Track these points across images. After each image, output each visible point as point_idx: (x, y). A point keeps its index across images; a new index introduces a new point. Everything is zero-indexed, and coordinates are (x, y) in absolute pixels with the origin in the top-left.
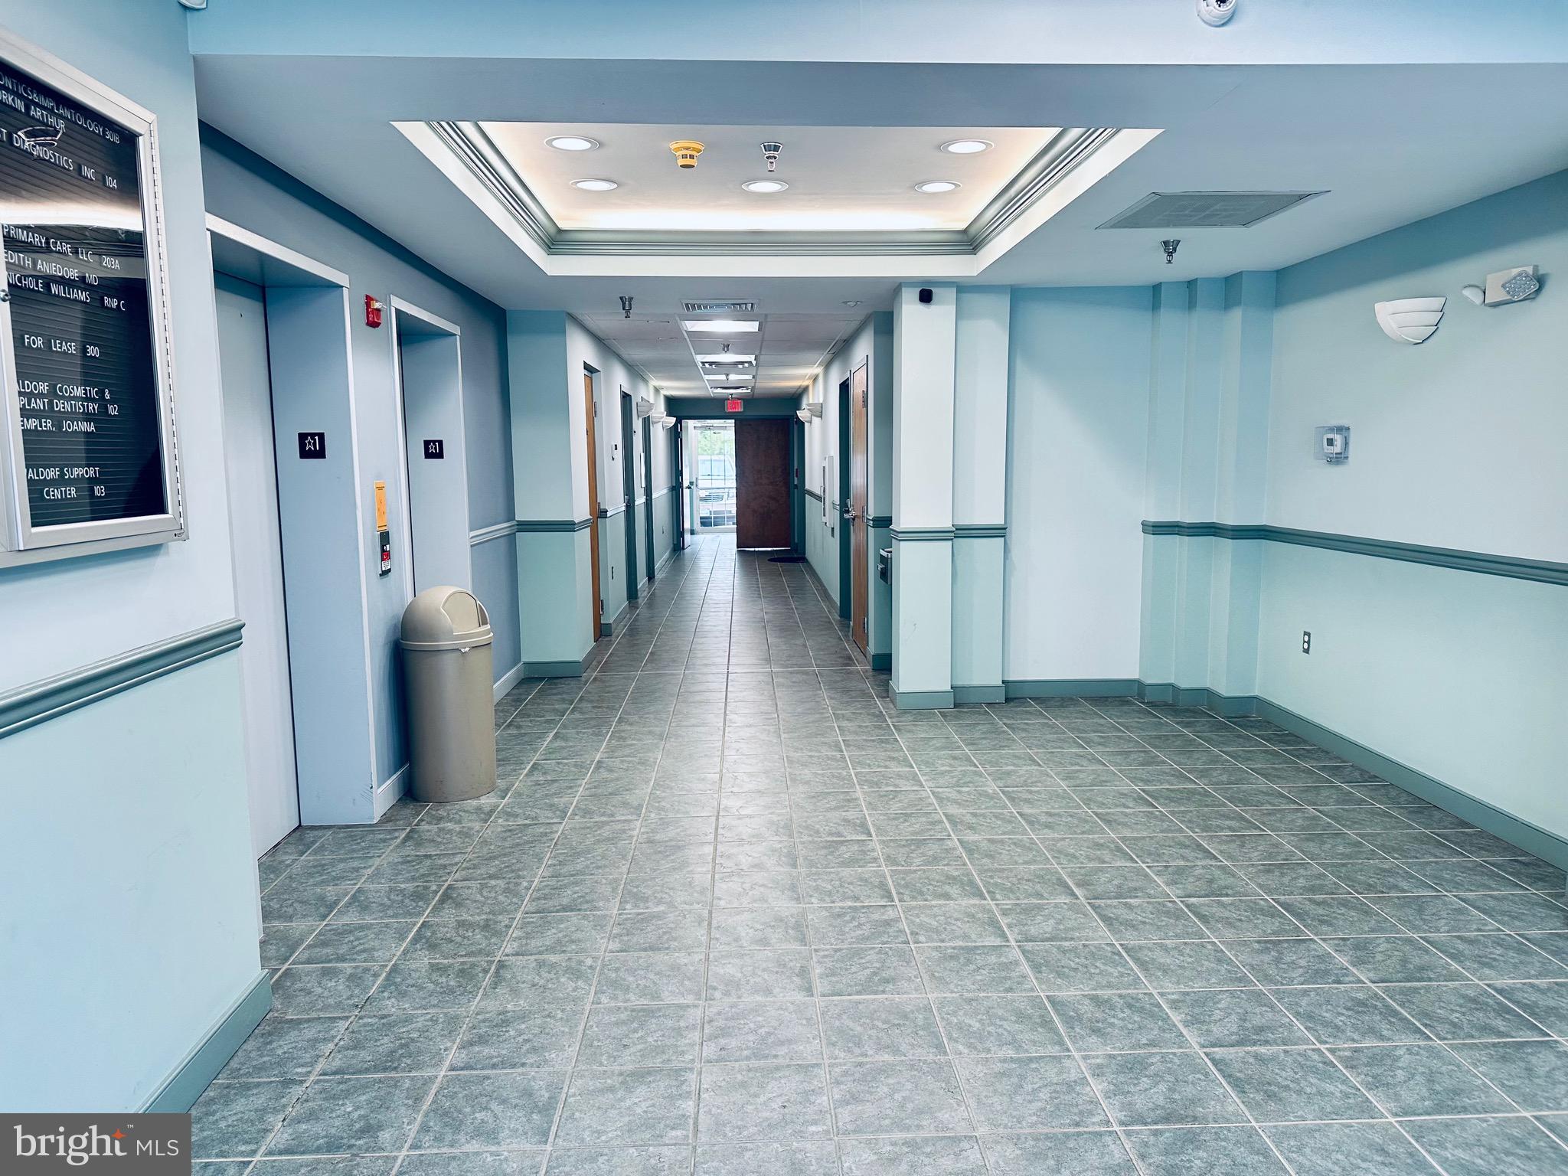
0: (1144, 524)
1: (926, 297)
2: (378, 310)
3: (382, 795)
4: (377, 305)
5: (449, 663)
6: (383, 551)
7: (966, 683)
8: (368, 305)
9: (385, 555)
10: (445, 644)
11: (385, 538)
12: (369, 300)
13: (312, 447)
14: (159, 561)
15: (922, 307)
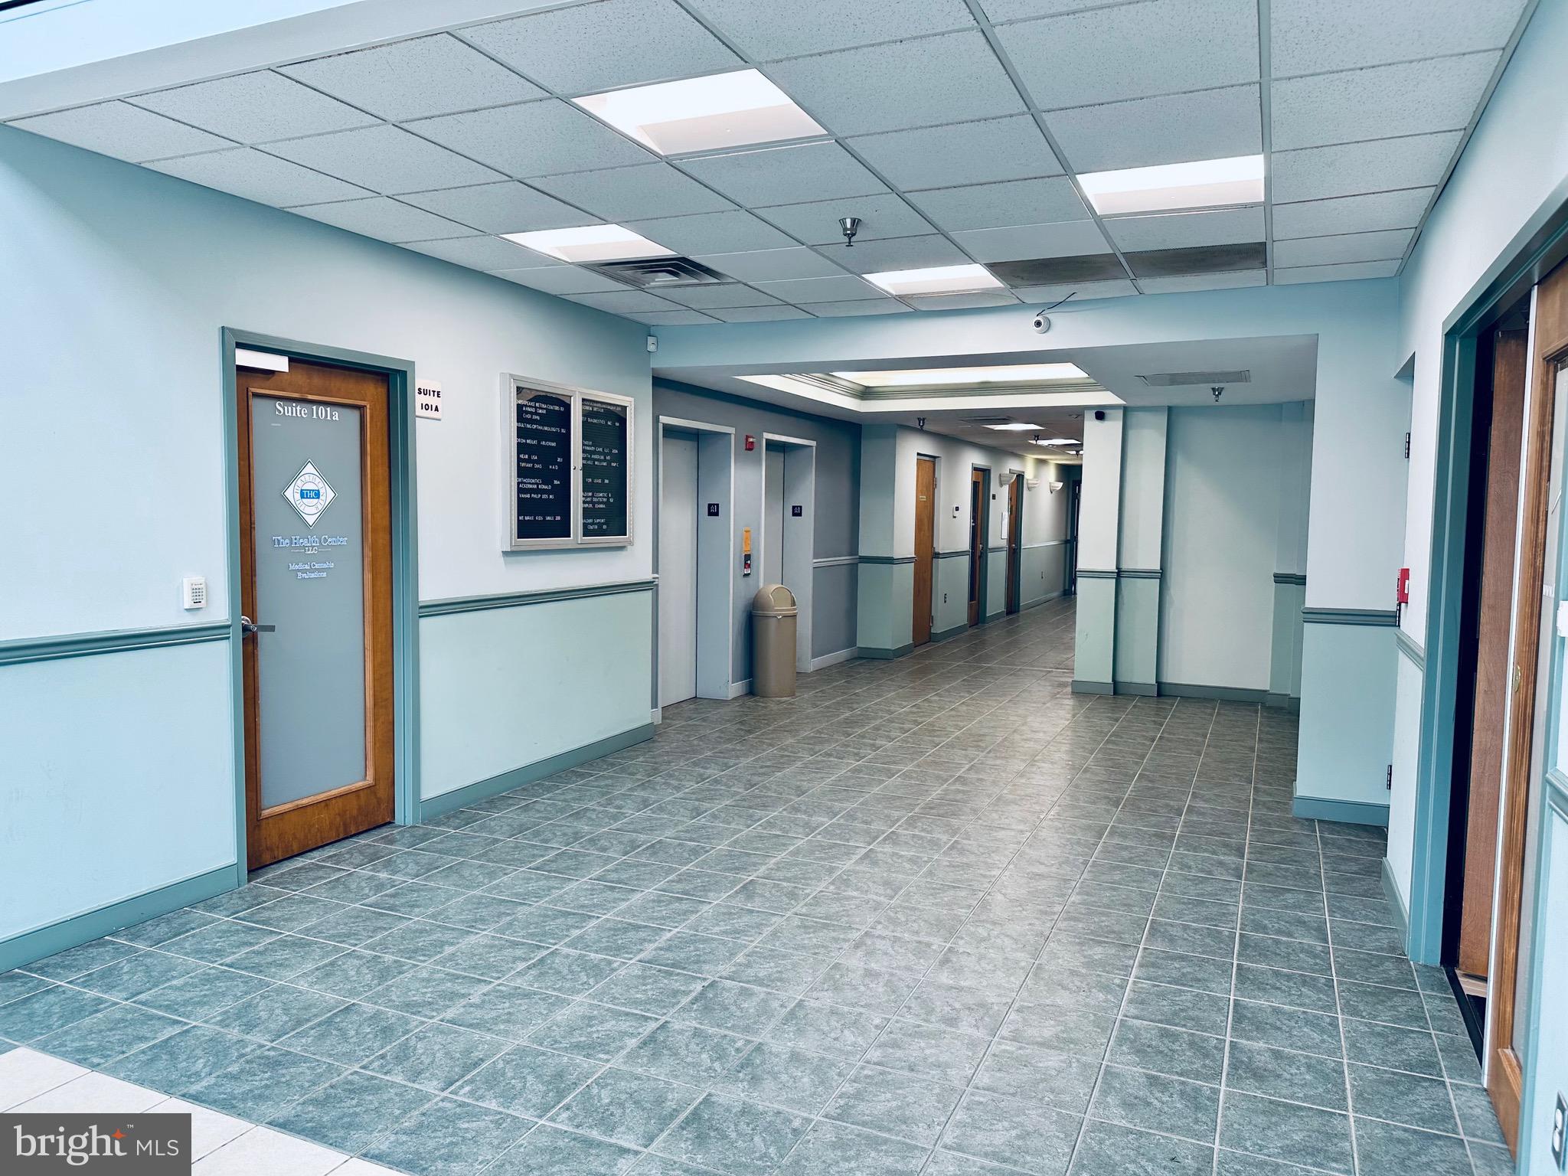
0: (1276, 576)
1: (1100, 416)
2: (752, 442)
3: (734, 689)
4: (751, 440)
5: (773, 623)
6: (746, 563)
7: (1129, 680)
8: (747, 440)
9: (747, 566)
10: (772, 613)
11: (748, 557)
12: (747, 437)
13: (713, 511)
14: (623, 553)
15: (1098, 422)
